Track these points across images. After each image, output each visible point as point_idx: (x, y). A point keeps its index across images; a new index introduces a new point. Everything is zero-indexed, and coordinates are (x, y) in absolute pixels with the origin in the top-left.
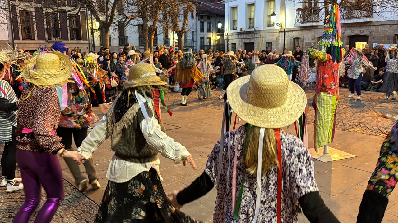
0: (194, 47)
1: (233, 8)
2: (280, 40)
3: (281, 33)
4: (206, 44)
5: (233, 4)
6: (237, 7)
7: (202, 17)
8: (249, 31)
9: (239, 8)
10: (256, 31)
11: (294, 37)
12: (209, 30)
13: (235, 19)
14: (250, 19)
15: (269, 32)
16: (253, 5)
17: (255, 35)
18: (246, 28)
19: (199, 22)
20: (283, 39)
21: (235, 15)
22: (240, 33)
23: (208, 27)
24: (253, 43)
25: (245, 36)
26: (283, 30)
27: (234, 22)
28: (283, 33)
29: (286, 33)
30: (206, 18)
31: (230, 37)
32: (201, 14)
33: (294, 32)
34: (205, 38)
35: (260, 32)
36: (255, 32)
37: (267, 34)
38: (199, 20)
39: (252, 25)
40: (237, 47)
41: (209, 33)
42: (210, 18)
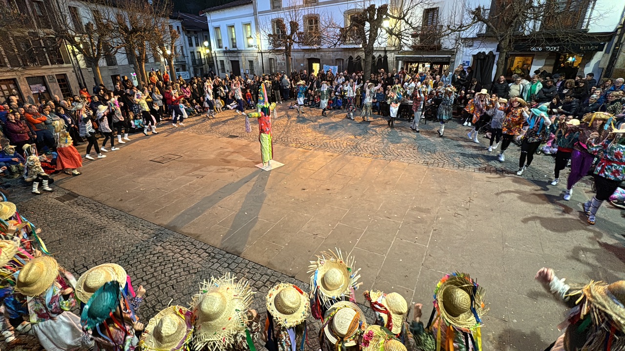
0: (185, 61)
1: (216, 28)
2: (259, 60)
3: (259, 54)
4: (196, 58)
5: (216, 24)
6: (219, 27)
7: (188, 32)
8: (233, 50)
9: (221, 28)
10: (239, 50)
11: (269, 58)
12: (197, 45)
13: (219, 38)
15: (249, 51)
16: (233, 26)
17: (239, 54)
18: (230, 47)
19: (186, 37)
20: (261, 59)
21: (219, 34)
22: (225, 52)
23: (196, 42)
24: (238, 61)
25: (230, 54)
26: (260, 51)
27: (219, 41)
28: (261, 54)
29: (263, 54)
30: (193, 33)
31: (217, 55)
32: (187, 29)
33: (268, 53)
34: (195, 52)
35: (242, 51)
36: (238, 52)
37: (248, 54)
38: (186, 35)
39: (234, 45)
40: (225, 63)
41: (198, 47)
42: (197, 33)
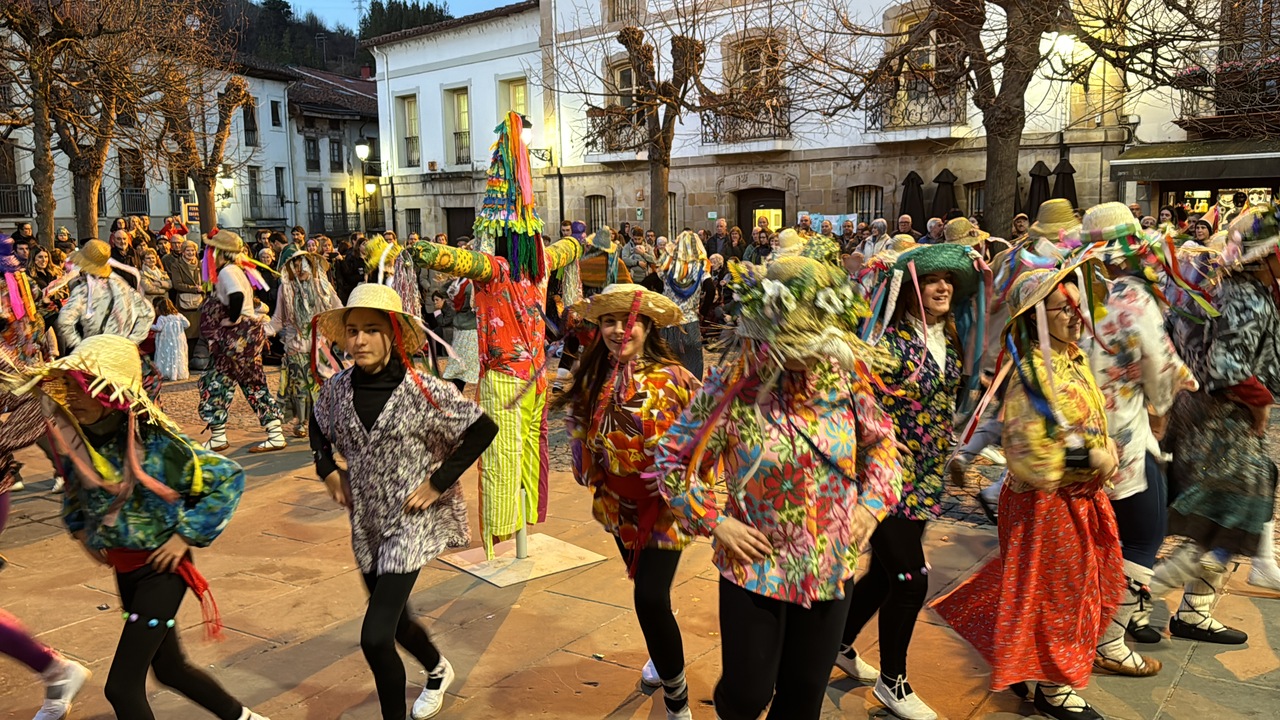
0: (285, 219)
1: (404, 98)
2: (550, 203)
3: (549, 181)
4: (328, 208)
5: (403, 86)
6: (414, 96)
7: (310, 122)
8: (458, 173)
9: (420, 98)
10: (477, 172)
11: (586, 195)
12: (337, 166)
13: (411, 132)
14: (458, 135)
16: (463, 90)
17: (476, 183)
18: (447, 163)
19: (299, 140)
20: (558, 198)
21: (410, 120)
22: (431, 178)
23: (332, 155)
24: (472, 210)
25: (446, 187)
26: (556, 172)
27: (410, 143)
28: (557, 181)
29: (565, 180)
30: (326, 127)
31: (399, 190)
32: (305, 113)
33: (585, 178)
34: (326, 190)
36: (474, 176)
38: (299, 131)
39: (464, 154)
40: (423, 219)
41: (337, 175)
42: (341, 127)
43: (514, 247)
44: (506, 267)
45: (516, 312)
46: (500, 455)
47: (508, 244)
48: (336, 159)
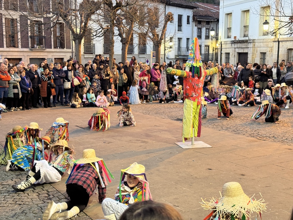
0: (188, 56)
1: (228, 14)
2: (274, 51)
3: (275, 43)
5: (228, 10)
7: (200, 22)
8: (243, 40)
9: (233, 14)
10: (250, 40)
11: (288, 48)
12: (207, 37)
13: (229, 26)
14: (246, 27)
16: (248, 11)
17: (249, 44)
18: (240, 37)
19: (195, 29)
20: (277, 49)
21: (230, 22)
22: (234, 42)
23: (206, 33)
24: (247, 54)
25: (239, 45)
26: (277, 40)
27: (228, 30)
28: (277, 43)
29: (280, 43)
30: (205, 24)
31: (223, 46)
32: (198, 19)
33: (288, 42)
34: (203, 45)
35: (254, 41)
37: (262, 44)
38: (195, 26)
39: (246, 33)
40: (230, 56)
41: (207, 41)
42: (210, 24)
43: (194, 70)
44: (191, 74)
45: (193, 85)
46: (187, 119)
47: (192, 69)
48: (207, 35)
